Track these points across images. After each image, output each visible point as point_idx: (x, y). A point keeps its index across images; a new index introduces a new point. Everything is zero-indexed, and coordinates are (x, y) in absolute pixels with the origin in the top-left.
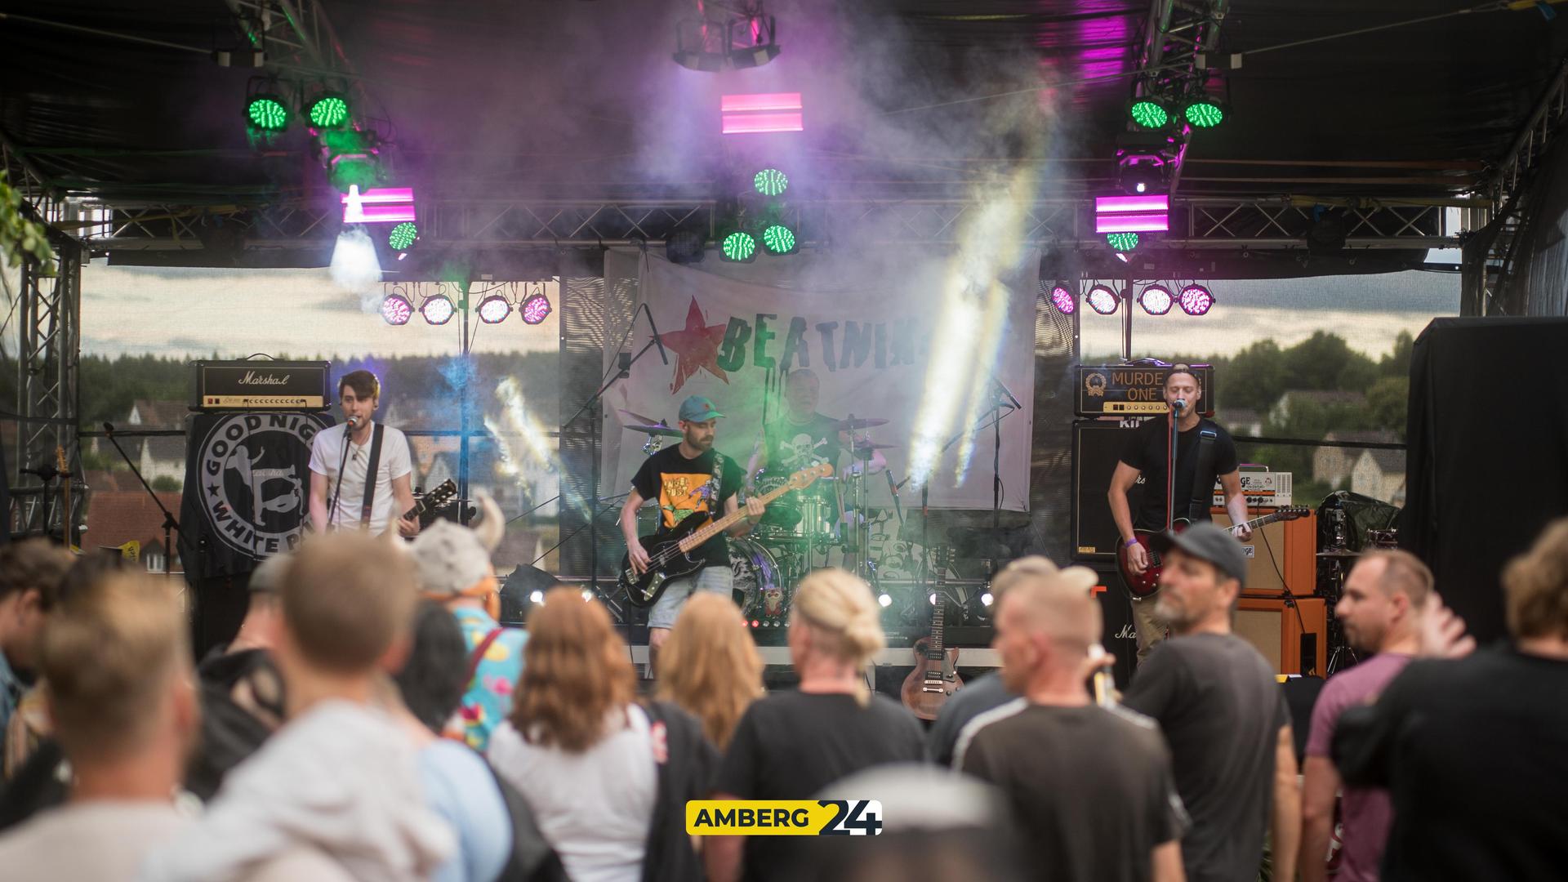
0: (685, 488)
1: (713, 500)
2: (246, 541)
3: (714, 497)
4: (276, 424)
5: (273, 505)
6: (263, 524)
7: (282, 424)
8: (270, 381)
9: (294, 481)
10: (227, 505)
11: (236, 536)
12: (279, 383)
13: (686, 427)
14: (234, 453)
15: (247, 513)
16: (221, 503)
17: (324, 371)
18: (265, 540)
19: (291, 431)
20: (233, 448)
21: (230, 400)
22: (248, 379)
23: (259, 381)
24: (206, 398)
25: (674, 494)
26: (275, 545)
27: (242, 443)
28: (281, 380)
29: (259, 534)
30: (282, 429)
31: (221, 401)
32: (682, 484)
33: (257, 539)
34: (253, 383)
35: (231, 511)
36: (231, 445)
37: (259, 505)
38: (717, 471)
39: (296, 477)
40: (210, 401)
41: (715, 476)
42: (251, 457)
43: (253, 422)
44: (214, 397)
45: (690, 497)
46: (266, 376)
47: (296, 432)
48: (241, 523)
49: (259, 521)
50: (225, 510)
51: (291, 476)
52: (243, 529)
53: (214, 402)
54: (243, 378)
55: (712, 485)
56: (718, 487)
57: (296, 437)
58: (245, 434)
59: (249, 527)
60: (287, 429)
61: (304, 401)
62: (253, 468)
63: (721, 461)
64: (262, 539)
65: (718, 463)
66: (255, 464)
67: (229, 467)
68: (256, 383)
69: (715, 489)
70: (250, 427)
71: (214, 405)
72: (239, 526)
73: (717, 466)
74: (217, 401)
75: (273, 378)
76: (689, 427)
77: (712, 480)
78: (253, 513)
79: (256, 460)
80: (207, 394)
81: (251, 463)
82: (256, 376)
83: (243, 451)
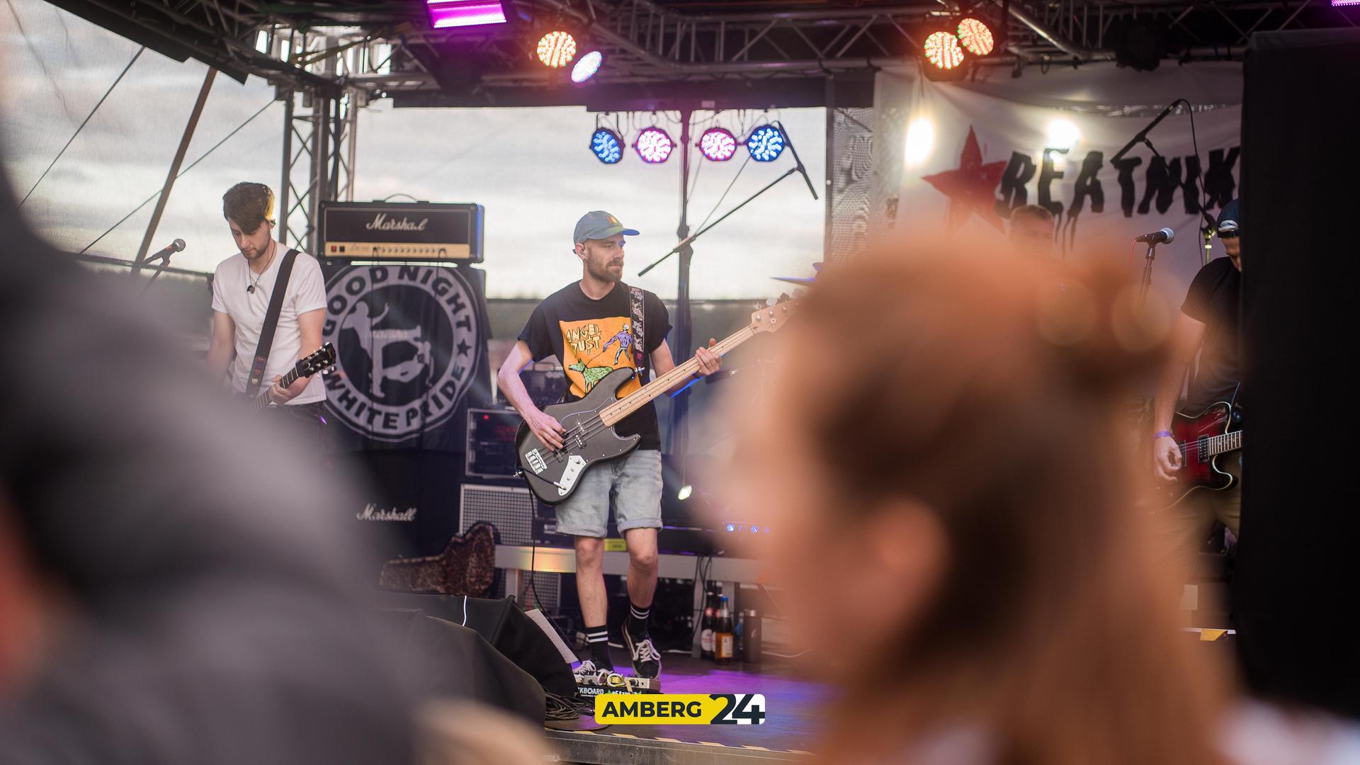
0: (596, 339)
1: (639, 351)
2: (358, 414)
3: (639, 347)
4: (406, 276)
5: (394, 373)
6: (381, 395)
7: (413, 276)
8: (404, 226)
9: (419, 345)
11: (348, 408)
12: (415, 228)
13: (586, 252)
14: (353, 310)
15: (363, 382)
17: (469, 215)
18: (383, 415)
19: (423, 286)
20: (353, 303)
21: (358, 248)
22: (378, 223)
23: (391, 226)
24: (328, 246)
25: (582, 348)
26: (395, 421)
27: (362, 299)
28: (417, 225)
29: (376, 406)
30: (411, 283)
31: (346, 249)
32: (592, 333)
33: (373, 413)
34: (384, 227)
36: (351, 300)
37: (377, 374)
38: (637, 311)
39: (422, 340)
40: (334, 249)
41: (635, 318)
42: (372, 315)
43: (379, 274)
44: (338, 245)
45: (605, 350)
46: (399, 219)
47: (428, 287)
48: (354, 393)
49: (377, 391)
50: (338, 378)
51: (416, 339)
52: (355, 400)
53: (338, 249)
54: (372, 221)
55: (634, 331)
56: (642, 334)
57: (428, 294)
58: (368, 288)
59: (362, 398)
60: (417, 283)
61: (444, 250)
62: (373, 328)
63: (641, 298)
64: (379, 413)
65: (637, 301)
66: (376, 325)
67: (346, 326)
68: (388, 228)
69: (638, 337)
70: (375, 280)
71: (338, 253)
72: (351, 396)
73: (636, 305)
74: (342, 249)
75: (408, 222)
76: (589, 249)
77: (632, 323)
78: (370, 381)
79: (377, 320)
80: (330, 240)
81: (372, 322)
82: (387, 220)
83: (363, 308)
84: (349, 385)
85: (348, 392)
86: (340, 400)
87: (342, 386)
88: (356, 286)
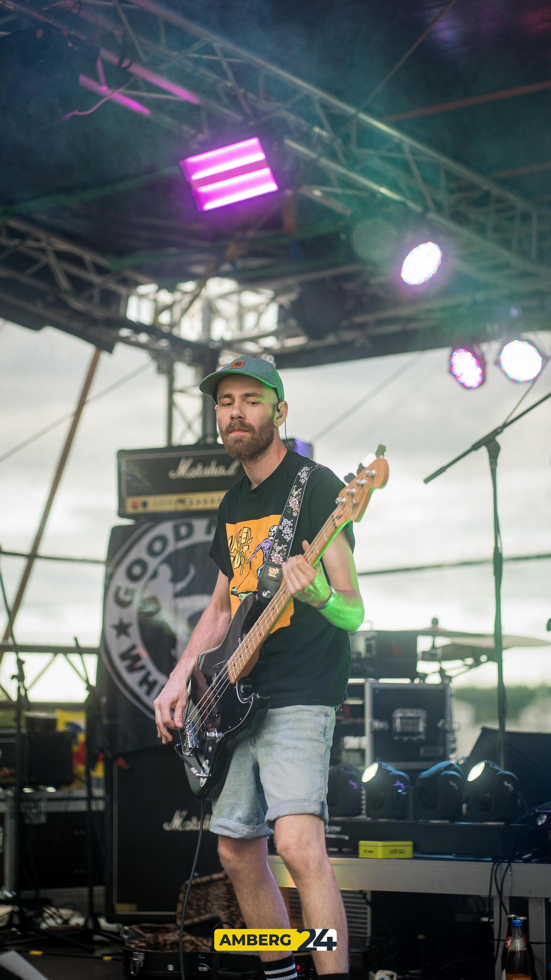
8: (213, 471)
10: (141, 651)
12: (225, 473)
16: (133, 647)
20: (154, 567)
21: (159, 502)
22: (183, 470)
23: (198, 472)
24: (129, 501)
27: (164, 561)
32: (243, 542)
34: (189, 475)
35: (146, 659)
36: (153, 563)
40: (135, 506)
42: (175, 579)
43: (183, 531)
44: (140, 500)
46: (206, 463)
50: (138, 658)
53: (140, 505)
54: (175, 467)
58: (171, 548)
62: (176, 596)
63: (304, 481)
66: (180, 591)
68: (193, 475)
70: (178, 537)
71: (140, 510)
72: (151, 679)
74: (145, 505)
75: (216, 466)
79: (181, 586)
80: (130, 494)
81: (174, 588)
82: (193, 466)
83: (165, 572)
84: (151, 667)
85: (148, 674)
86: (141, 684)
87: (143, 667)
88: (158, 546)
